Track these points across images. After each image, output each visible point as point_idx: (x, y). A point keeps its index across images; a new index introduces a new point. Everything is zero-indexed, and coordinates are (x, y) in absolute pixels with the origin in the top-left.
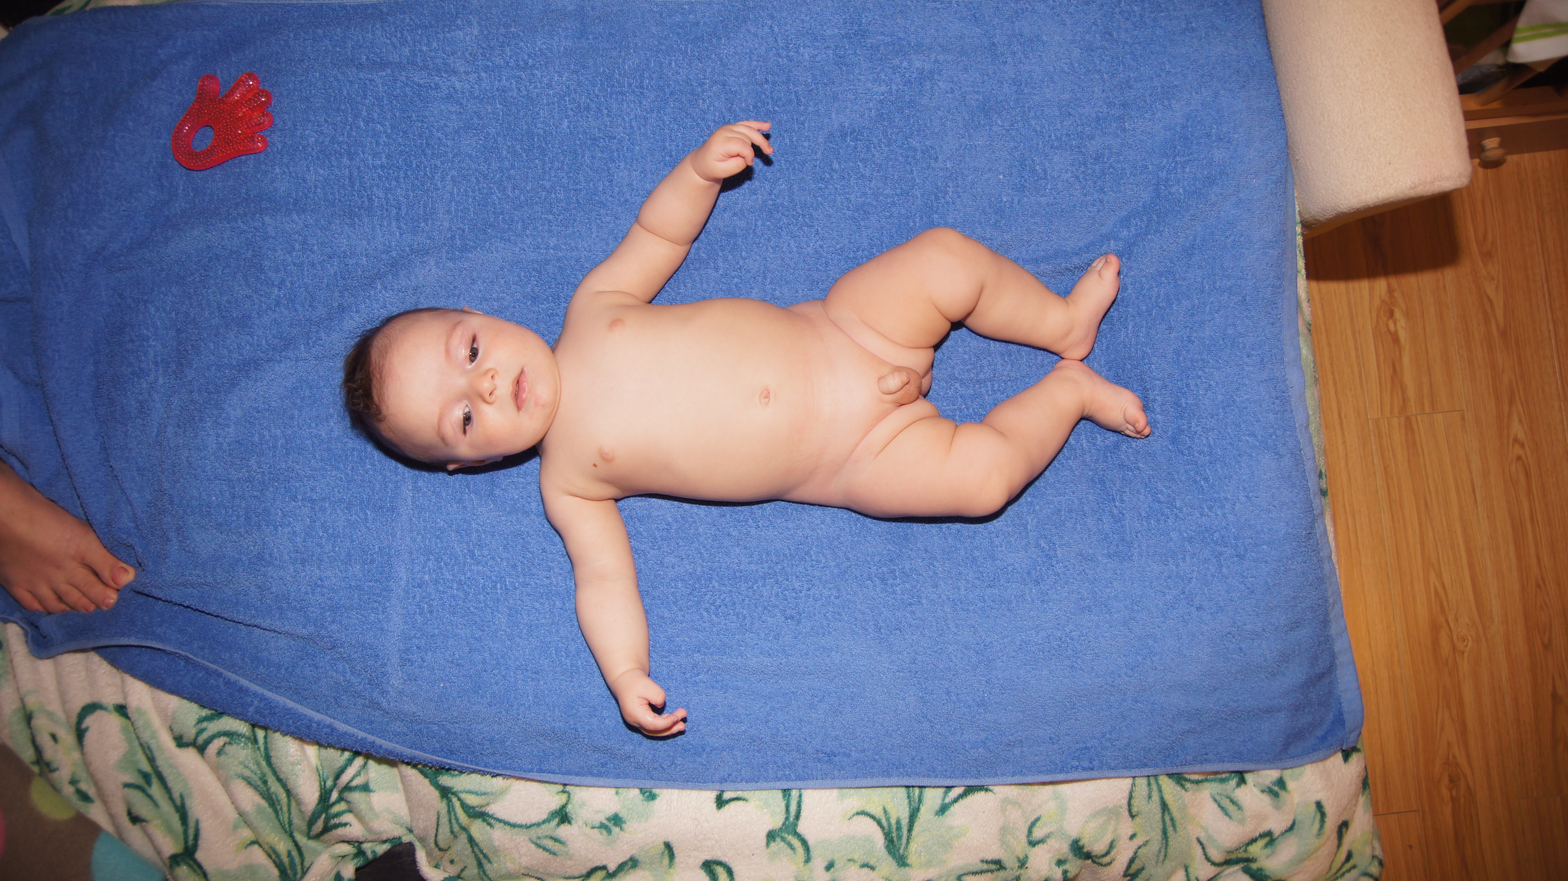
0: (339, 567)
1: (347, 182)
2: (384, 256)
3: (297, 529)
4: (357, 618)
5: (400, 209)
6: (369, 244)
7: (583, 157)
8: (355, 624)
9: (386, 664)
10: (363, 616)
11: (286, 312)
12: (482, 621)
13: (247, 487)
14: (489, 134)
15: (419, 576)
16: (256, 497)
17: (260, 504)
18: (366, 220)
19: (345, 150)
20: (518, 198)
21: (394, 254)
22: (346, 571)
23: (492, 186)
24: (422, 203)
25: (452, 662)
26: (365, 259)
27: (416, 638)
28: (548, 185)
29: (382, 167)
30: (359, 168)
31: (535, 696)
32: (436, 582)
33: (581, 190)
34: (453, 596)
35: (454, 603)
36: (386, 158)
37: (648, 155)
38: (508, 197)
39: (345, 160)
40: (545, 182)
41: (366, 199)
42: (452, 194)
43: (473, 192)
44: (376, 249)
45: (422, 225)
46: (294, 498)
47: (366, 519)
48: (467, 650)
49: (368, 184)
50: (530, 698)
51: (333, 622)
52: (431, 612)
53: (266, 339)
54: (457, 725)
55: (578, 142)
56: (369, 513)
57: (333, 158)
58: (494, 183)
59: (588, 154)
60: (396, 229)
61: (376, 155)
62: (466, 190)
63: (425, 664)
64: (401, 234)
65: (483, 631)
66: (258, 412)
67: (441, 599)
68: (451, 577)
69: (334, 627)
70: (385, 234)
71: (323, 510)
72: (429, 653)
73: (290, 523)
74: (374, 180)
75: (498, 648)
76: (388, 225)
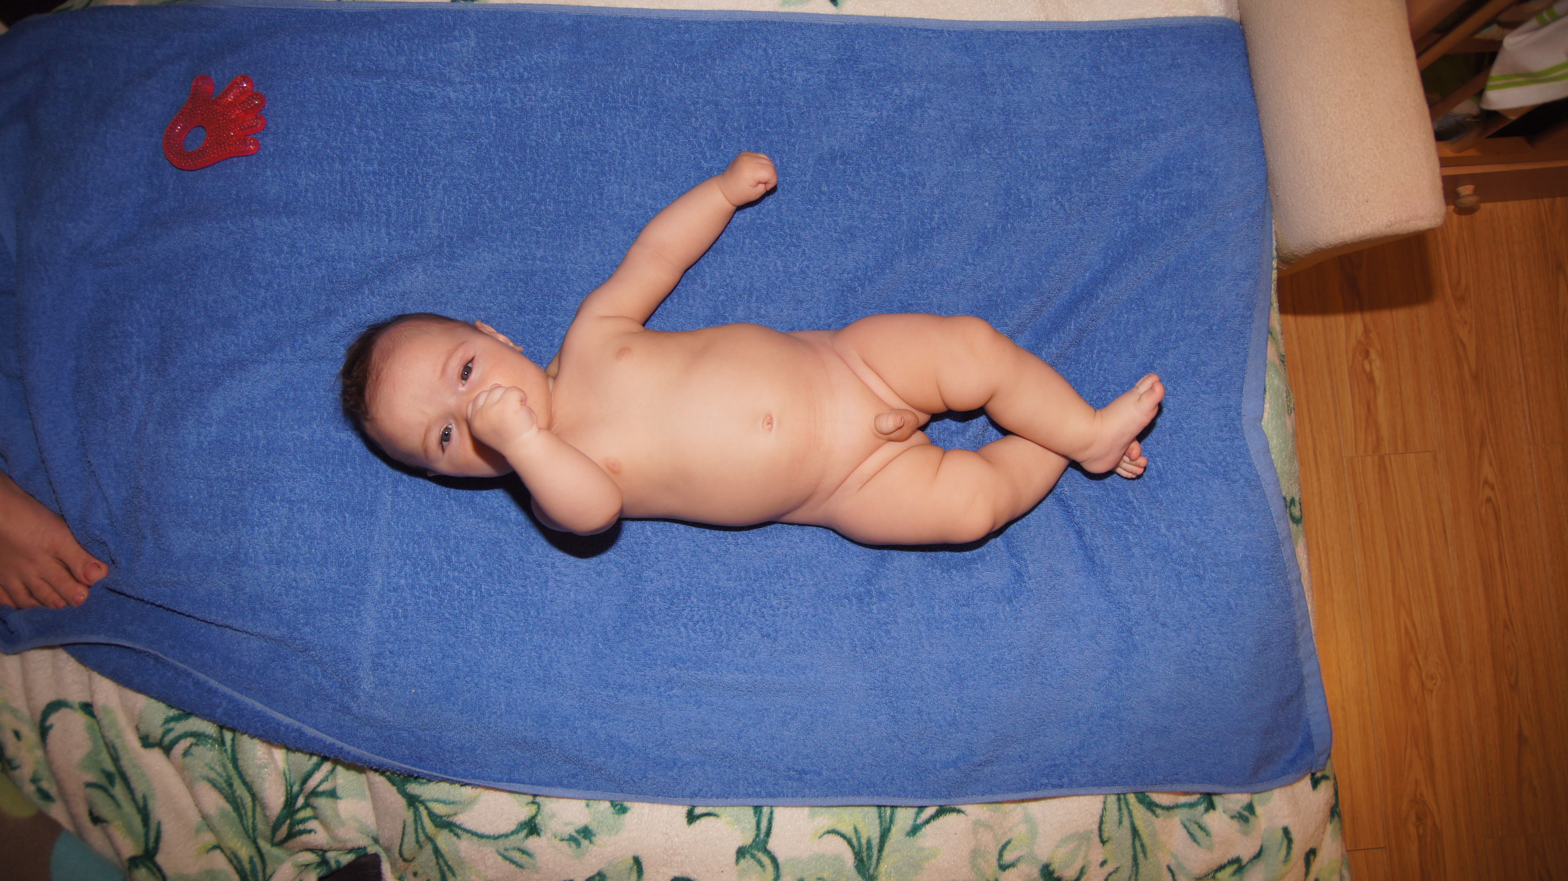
0: (314, 568)
1: (338, 187)
2: (372, 262)
3: (275, 529)
4: (331, 621)
5: (390, 216)
6: (357, 248)
7: (575, 170)
8: (328, 627)
9: (358, 668)
10: (337, 619)
11: (272, 313)
12: (456, 627)
13: (226, 486)
14: (482, 144)
15: (395, 580)
16: (234, 496)
17: (238, 504)
18: (355, 225)
19: (337, 155)
20: (508, 208)
21: (383, 260)
22: (321, 573)
23: (482, 195)
24: (412, 210)
25: (424, 668)
26: (353, 264)
27: (389, 642)
28: (538, 196)
29: (374, 173)
30: (351, 173)
31: (508, 706)
32: (413, 587)
33: (570, 203)
34: (429, 602)
35: (428, 609)
36: (379, 164)
37: (639, 169)
38: (498, 207)
39: (337, 166)
40: (535, 194)
41: (356, 204)
42: (442, 202)
43: (464, 200)
44: (364, 255)
45: (412, 232)
46: (273, 499)
47: (344, 522)
48: (440, 656)
49: (359, 190)
50: (502, 706)
51: (307, 624)
52: (406, 617)
53: (251, 340)
54: (427, 732)
55: (570, 155)
56: (347, 516)
57: (325, 163)
58: (485, 193)
59: (579, 167)
60: (385, 235)
61: (368, 161)
62: (456, 199)
63: (397, 669)
64: (390, 241)
65: (457, 637)
66: (241, 412)
67: (417, 604)
68: (427, 583)
69: (307, 629)
70: (373, 240)
71: (301, 511)
72: (402, 658)
73: (267, 523)
74: (365, 186)
75: (471, 656)
76: (377, 230)
